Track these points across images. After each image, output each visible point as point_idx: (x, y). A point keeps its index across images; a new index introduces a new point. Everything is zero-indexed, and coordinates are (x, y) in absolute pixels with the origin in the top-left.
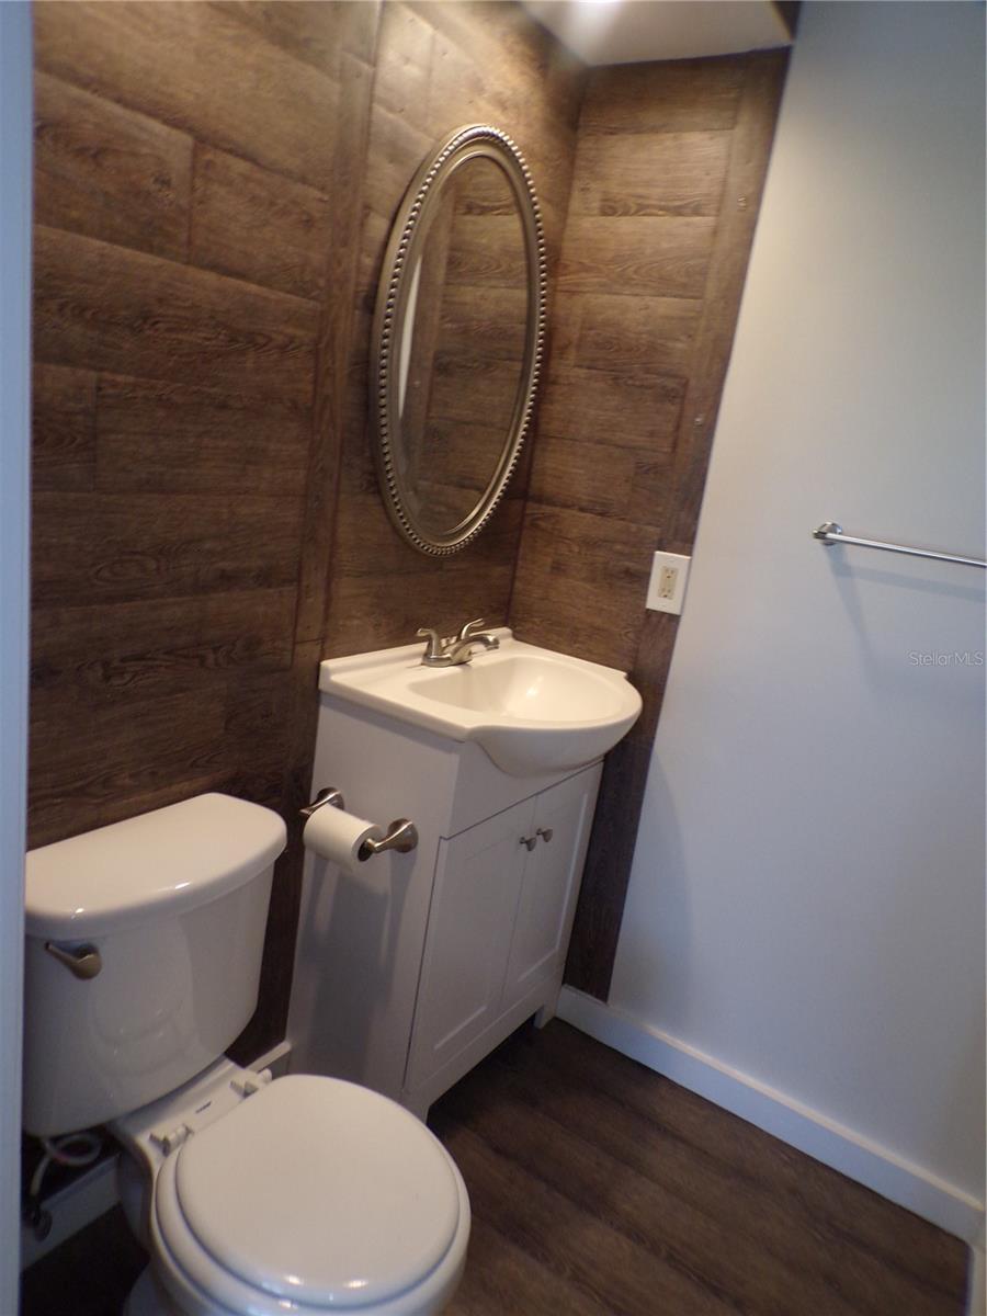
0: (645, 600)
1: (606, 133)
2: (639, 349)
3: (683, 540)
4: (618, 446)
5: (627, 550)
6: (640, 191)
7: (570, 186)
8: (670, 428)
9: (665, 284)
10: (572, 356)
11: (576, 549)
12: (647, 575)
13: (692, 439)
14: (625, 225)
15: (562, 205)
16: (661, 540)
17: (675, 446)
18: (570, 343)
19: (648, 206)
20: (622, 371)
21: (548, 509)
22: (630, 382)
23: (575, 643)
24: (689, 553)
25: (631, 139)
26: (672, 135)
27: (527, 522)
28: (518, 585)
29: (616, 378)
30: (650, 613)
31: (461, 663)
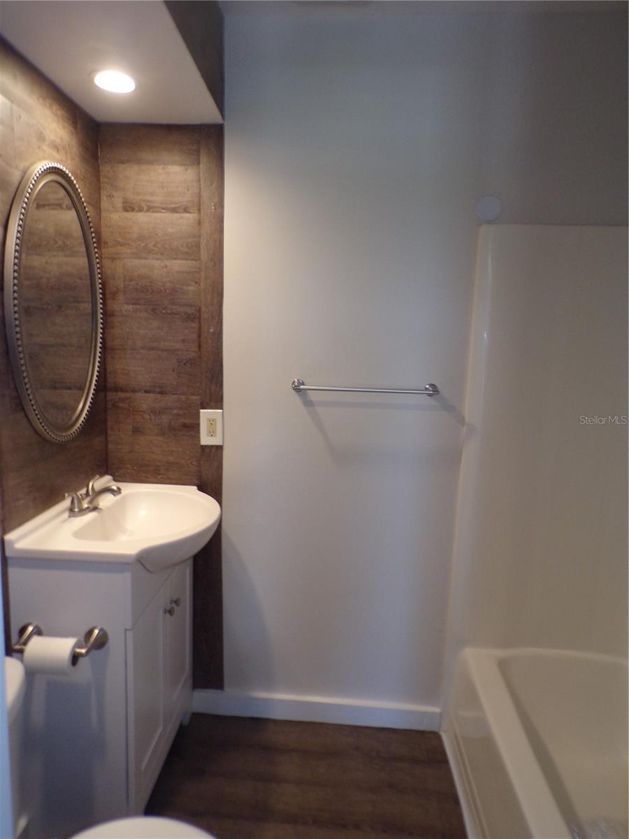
0: (200, 441)
1: (118, 163)
2: (166, 292)
3: (216, 400)
4: (163, 350)
5: (181, 412)
6: (147, 198)
7: (100, 194)
8: (194, 336)
9: (174, 253)
10: (121, 297)
11: (148, 417)
12: (198, 425)
13: (210, 341)
14: (142, 218)
15: (97, 206)
16: (202, 404)
17: (200, 346)
18: (118, 289)
19: (155, 207)
20: (157, 305)
21: (122, 395)
22: (164, 311)
23: (159, 475)
24: (221, 408)
25: (135, 168)
26: (161, 167)
27: (109, 406)
28: (111, 446)
29: (154, 310)
30: (204, 447)
31: (95, 509)
